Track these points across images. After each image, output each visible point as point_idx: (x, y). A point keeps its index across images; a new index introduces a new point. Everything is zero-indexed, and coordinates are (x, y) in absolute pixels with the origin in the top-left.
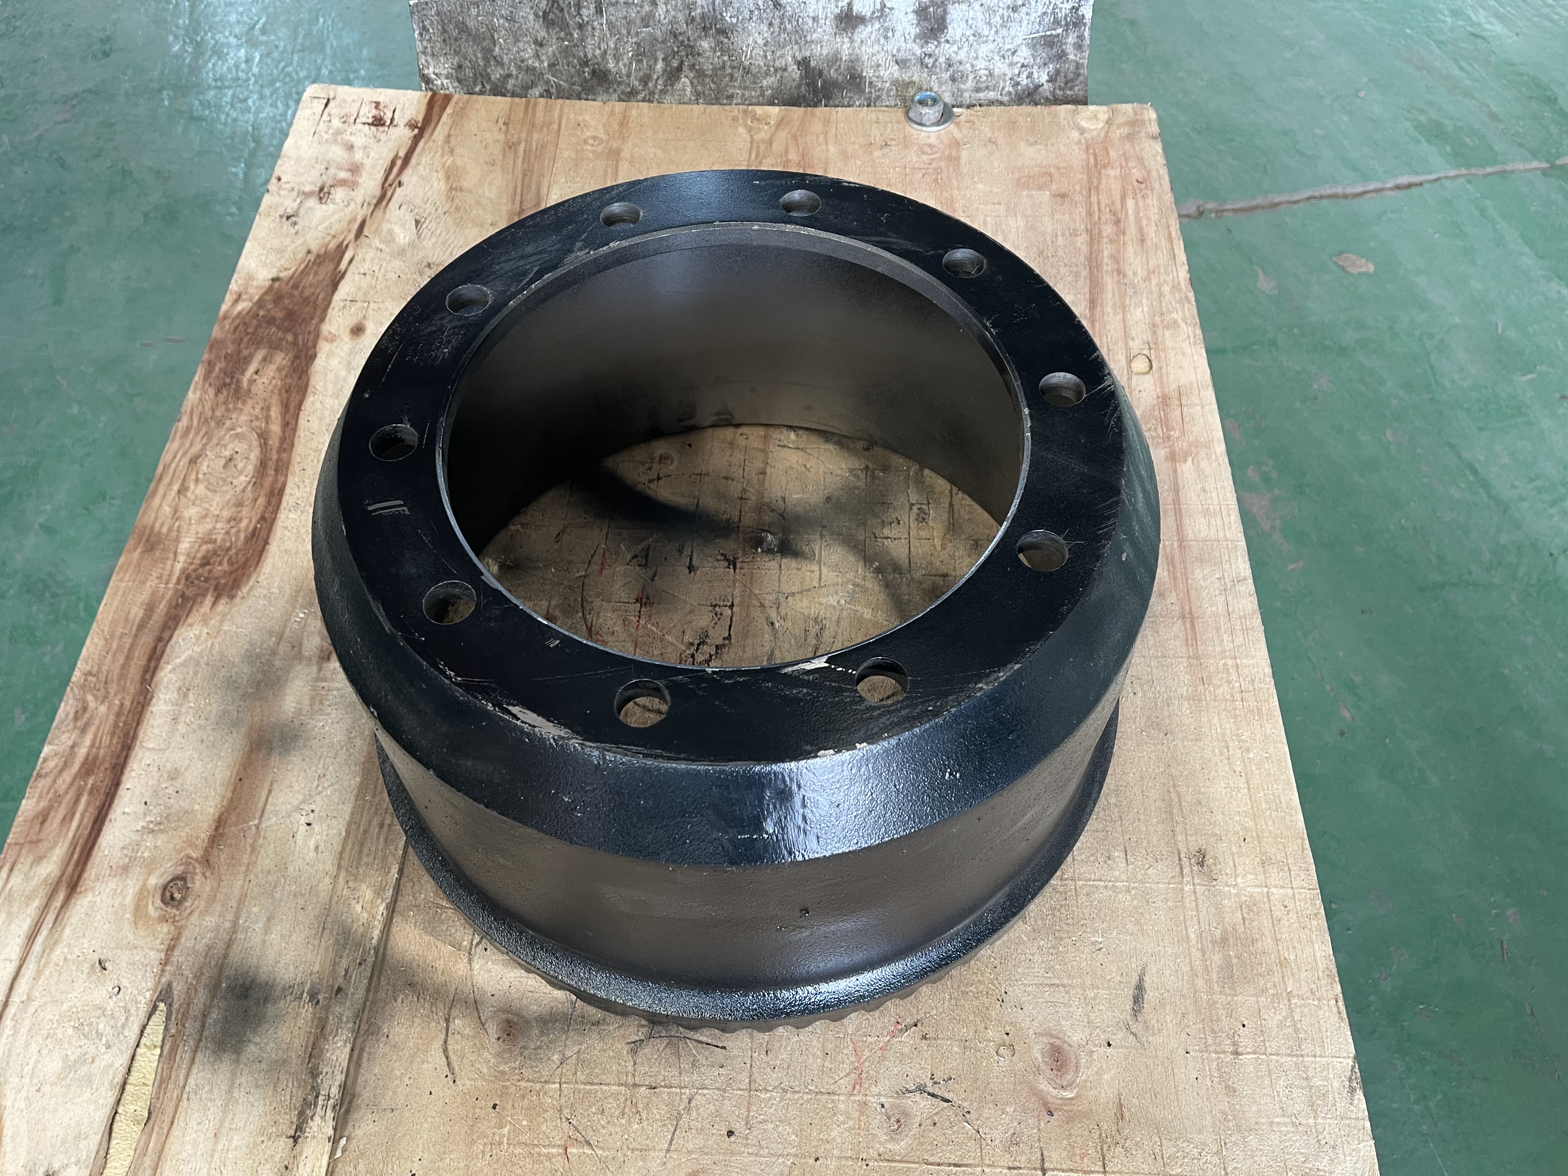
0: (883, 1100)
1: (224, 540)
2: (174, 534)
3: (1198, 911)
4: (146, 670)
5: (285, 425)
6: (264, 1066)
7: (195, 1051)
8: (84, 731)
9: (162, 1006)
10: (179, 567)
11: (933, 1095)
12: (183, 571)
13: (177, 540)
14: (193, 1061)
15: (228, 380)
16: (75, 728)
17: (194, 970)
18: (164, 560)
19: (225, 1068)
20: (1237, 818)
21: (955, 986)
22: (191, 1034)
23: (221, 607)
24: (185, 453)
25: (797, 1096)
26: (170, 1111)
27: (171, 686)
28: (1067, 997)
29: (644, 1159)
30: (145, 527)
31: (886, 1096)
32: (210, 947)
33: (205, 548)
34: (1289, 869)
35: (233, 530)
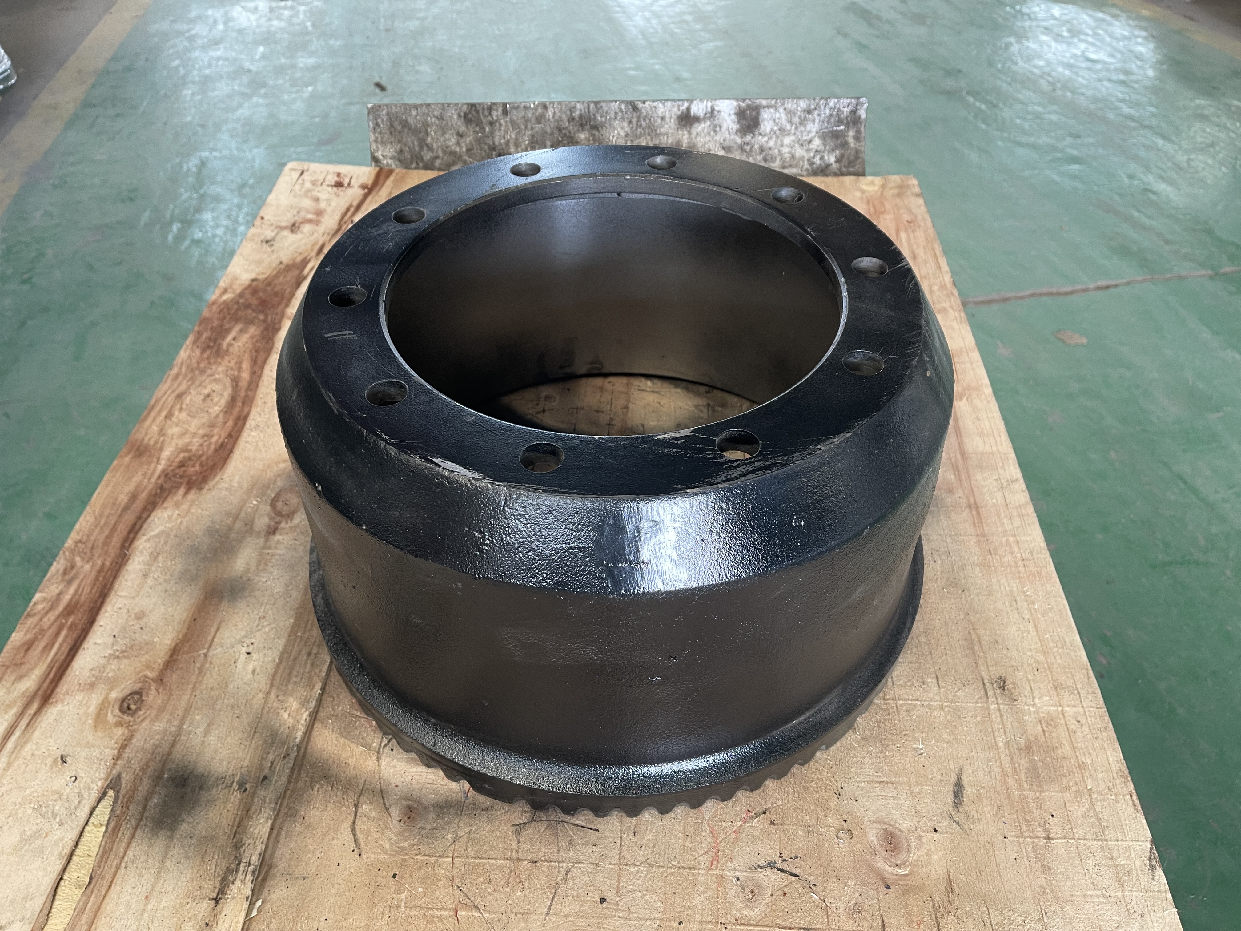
0: (738, 874)
1: (198, 450)
2: (159, 445)
3: (1003, 724)
4: (126, 539)
5: (253, 373)
6: (194, 841)
7: (136, 829)
8: (70, 582)
9: (111, 793)
10: (160, 468)
11: (782, 871)
12: (163, 471)
13: (161, 449)
14: (133, 836)
15: (211, 344)
16: (62, 581)
17: (141, 764)
18: (149, 463)
19: (160, 843)
20: (1029, 654)
21: (798, 782)
22: (133, 815)
23: (191, 496)
24: (173, 391)
25: (661, 870)
26: (108, 877)
27: (145, 552)
28: (895, 791)
29: (526, 921)
30: (136, 440)
31: (740, 871)
32: (156, 746)
33: (182, 455)
34: (1079, 693)
35: (205, 444)
